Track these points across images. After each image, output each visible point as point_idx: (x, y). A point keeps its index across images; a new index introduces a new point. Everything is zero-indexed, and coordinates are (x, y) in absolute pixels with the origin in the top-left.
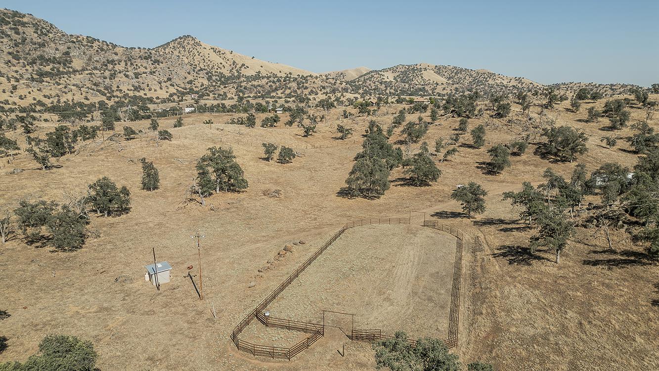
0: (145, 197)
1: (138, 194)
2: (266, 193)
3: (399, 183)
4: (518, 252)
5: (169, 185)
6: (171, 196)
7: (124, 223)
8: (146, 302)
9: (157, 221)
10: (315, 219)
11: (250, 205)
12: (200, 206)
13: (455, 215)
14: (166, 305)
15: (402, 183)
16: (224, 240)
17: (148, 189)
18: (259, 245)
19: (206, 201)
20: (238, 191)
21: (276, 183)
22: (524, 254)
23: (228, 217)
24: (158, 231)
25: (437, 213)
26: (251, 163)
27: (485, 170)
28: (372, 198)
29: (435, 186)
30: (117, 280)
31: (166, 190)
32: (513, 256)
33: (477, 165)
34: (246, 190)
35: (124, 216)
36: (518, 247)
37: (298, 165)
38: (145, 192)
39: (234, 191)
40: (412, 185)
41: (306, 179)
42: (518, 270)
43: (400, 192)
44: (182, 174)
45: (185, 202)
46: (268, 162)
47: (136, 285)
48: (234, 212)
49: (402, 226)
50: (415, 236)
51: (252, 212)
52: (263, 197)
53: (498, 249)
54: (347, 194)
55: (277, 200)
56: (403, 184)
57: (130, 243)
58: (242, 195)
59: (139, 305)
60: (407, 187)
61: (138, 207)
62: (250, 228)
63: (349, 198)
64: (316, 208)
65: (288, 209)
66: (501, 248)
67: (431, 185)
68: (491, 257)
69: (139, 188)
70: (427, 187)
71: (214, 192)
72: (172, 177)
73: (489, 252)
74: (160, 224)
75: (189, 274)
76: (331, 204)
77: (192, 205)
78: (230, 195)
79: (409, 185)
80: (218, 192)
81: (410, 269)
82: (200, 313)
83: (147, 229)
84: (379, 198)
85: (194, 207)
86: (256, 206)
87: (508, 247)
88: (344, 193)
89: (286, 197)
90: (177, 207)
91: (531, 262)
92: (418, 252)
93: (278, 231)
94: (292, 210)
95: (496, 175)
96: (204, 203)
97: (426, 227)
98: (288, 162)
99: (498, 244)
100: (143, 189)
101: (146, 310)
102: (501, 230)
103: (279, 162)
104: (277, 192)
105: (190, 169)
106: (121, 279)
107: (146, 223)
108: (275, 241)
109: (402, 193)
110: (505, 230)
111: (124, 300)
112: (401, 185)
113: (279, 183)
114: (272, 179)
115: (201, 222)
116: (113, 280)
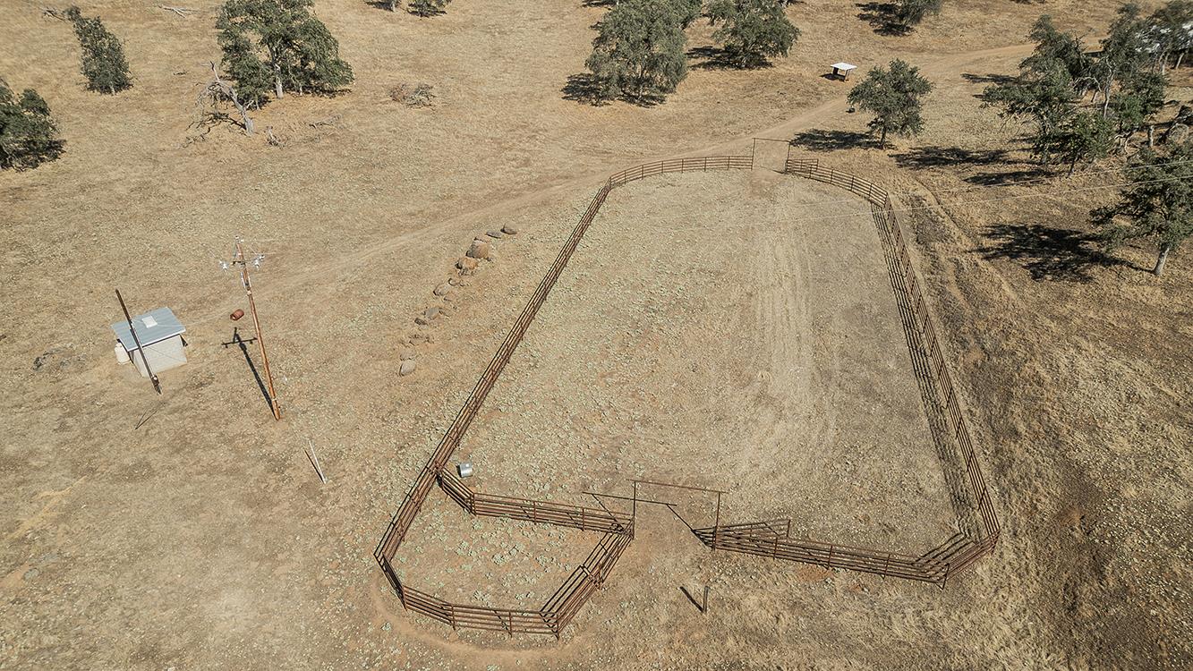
0: (99, 111)
1: (78, 104)
2: (396, 94)
3: (699, 61)
4: (1042, 244)
5: (155, 77)
6: (166, 107)
7: (48, 186)
8: (125, 433)
9: (135, 177)
10: (527, 162)
11: (364, 128)
12: (243, 133)
13: (846, 140)
14: (181, 444)
15: (706, 60)
16: (316, 228)
17: (105, 89)
18: (404, 240)
19: (256, 120)
20: (330, 92)
21: (418, 67)
22: (1061, 249)
23: (315, 164)
24: (139, 208)
25: (803, 136)
26: (350, 16)
27: (879, 23)
28: (647, 101)
29: (782, 66)
30: (38, 363)
31: (150, 90)
32: (1033, 254)
33: (859, 11)
34: (347, 87)
35: (46, 167)
36: (1037, 228)
37: (460, 20)
38: (97, 98)
39: (320, 90)
40: (728, 64)
41: (485, 56)
42: (1063, 297)
43: (707, 82)
44: (186, 46)
45: (202, 123)
46: (387, 13)
47: (93, 377)
48: (327, 148)
49: (737, 175)
50: (774, 202)
51: (373, 146)
52: (393, 105)
53: (989, 236)
54: (586, 93)
55: (427, 113)
56: (709, 64)
57: (67, 247)
58: (340, 103)
59: (105, 448)
60: (718, 71)
61: (84, 140)
62: (373, 193)
63: (594, 101)
64: (520, 131)
65: (457, 137)
66: (993, 233)
67: (770, 65)
68: (977, 257)
69: (82, 87)
70: (763, 70)
71: (271, 94)
72: (160, 54)
73: (966, 243)
74: (143, 188)
75: (236, 335)
76: (557, 119)
77: (220, 129)
78: (311, 102)
79: (722, 66)
80: (281, 94)
81: (791, 300)
82: (278, 466)
83: (111, 202)
84: (662, 101)
85: (227, 136)
86: (378, 130)
87: (1013, 228)
88: (580, 89)
89: (446, 105)
90: (183, 136)
91: (1089, 272)
92: (792, 246)
93: (443, 198)
94: (468, 140)
95: (904, 35)
96: (250, 124)
97: (789, 176)
98: (436, 12)
99: (982, 222)
100: (92, 88)
101: (128, 461)
102: (976, 180)
103: (413, 13)
104: (423, 90)
105: (203, 33)
106: (49, 359)
107: (107, 185)
108: (441, 228)
109: (711, 88)
110: (987, 180)
111: (63, 427)
112: (706, 66)
113: (424, 67)
114: (406, 56)
115: (249, 179)
116: (28, 364)
